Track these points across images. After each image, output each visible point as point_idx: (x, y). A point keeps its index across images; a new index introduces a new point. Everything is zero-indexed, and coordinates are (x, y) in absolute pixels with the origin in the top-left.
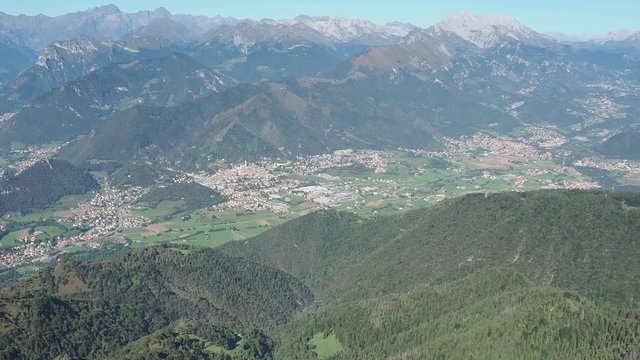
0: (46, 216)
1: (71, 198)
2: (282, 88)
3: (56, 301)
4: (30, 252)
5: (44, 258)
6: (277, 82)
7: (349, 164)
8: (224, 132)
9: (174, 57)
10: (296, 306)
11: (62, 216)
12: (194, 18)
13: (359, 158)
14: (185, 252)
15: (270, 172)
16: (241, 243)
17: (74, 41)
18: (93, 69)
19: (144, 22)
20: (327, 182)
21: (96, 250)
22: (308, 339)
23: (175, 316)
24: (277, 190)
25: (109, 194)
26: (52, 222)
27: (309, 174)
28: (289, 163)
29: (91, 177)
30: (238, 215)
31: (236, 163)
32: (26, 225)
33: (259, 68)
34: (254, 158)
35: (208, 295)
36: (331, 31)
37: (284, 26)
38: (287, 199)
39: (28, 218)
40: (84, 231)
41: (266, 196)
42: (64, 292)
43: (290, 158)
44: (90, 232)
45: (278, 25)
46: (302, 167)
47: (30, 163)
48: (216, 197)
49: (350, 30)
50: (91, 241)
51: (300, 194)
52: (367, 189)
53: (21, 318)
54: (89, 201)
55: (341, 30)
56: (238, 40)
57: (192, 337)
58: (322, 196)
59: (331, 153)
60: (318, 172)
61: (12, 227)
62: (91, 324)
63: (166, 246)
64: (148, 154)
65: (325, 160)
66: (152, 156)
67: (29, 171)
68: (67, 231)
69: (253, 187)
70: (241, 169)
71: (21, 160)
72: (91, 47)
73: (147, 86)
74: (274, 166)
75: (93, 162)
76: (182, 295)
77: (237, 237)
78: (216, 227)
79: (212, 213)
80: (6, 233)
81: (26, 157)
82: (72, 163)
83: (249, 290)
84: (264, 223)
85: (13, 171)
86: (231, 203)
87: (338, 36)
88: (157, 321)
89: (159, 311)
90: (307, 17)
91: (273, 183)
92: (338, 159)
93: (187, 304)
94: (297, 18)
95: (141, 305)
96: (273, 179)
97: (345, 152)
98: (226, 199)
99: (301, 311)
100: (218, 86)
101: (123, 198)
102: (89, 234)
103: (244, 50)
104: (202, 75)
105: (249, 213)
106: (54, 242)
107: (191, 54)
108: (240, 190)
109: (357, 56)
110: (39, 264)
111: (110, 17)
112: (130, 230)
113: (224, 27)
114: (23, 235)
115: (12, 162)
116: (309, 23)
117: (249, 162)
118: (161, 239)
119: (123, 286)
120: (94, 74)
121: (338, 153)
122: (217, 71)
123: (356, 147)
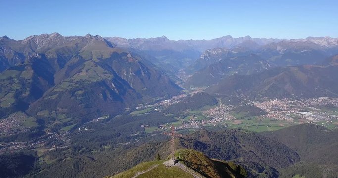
0: (199, 112)
1: (209, 107)
2: (296, 69)
3: (199, 142)
4: (193, 124)
5: (197, 127)
6: (294, 67)
7: (326, 104)
8: (269, 86)
9: (251, 56)
10: (291, 161)
11: (204, 113)
12: (261, 39)
13: (332, 102)
14: (247, 132)
15: (287, 104)
16: (270, 132)
17: (214, 49)
18: (220, 60)
19: (241, 42)
20: (313, 111)
21: (215, 127)
22: (293, 176)
23: (240, 155)
24: (289, 112)
25: (222, 106)
26: (201, 114)
27: (305, 106)
28: (296, 101)
29: (216, 100)
30: (271, 120)
31: (273, 99)
32: (192, 114)
33: (287, 60)
34: (280, 98)
35: (253, 150)
36: (324, 43)
37: (301, 42)
38: (293, 116)
39: (193, 112)
40: (212, 119)
41: (284, 114)
42: (202, 140)
43: (297, 99)
44: (213, 120)
45: (298, 41)
46: (302, 103)
47: (196, 93)
48: (262, 112)
49: (334, 43)
50: (213, 123)
51: (300, 115)
52: (334, 116)
53: (188, 146)
54: (214, 108)
55: (328, 43)
56: (278, 48)
57: (245, 164)
58: (310, 116)
59: (317, 98)
60: (310, 106)
61: (188, 114)
62: (210, 153)
63: (239, 129)
64: (237, 92)
65: (314, 101)
66: (239, 94)
67: (195, 95)
68: (206, 118)
69: (279, 110)
70: (274, 102)
71: (192, 91)
72: (220, 51)
73: (239, 66)
74: (289, 102)
75: (217, 94)
76: (243, 148)
77: (270, 129)
78: (261, 124)
79: (260, 118)
80: (186, 116)
81: (194, 91)
82: (209, 94)
83: (271, 151)
84: (282, 125)
85: (190, 95)
86: (269, 115)
87: (327, 46)
88: (233, 156)
89: (234, 153)
90: (312, 38)
91: (288, 109)
92: (320, 101)
93: (245, 152)
94: (306, 39)
95: (227, 149)
96: (288, 107)
97: (324, 98)
98: (267, 113)
99: (293, 164)
100: (268, 67)
101: (226, 108)
102: (213, 121)
103: (281, 53)
104: (262, 63)
105: (276, 120)
106: (201, 121)
107: (258, 54)
108: (273, 110)
109: (335, 55)
110: (195, 128)
111: (228, 40)
112: (227, 121)
113: (273, 43)
114: (191, 117)
115: (190, 92)
116: (312, 40)
117: (278, 99)
118: (238, 126)
119: (222, 141)
120: (220, 62)
121: (321, 98)
122: (268, 61)
123: (330, 97)
